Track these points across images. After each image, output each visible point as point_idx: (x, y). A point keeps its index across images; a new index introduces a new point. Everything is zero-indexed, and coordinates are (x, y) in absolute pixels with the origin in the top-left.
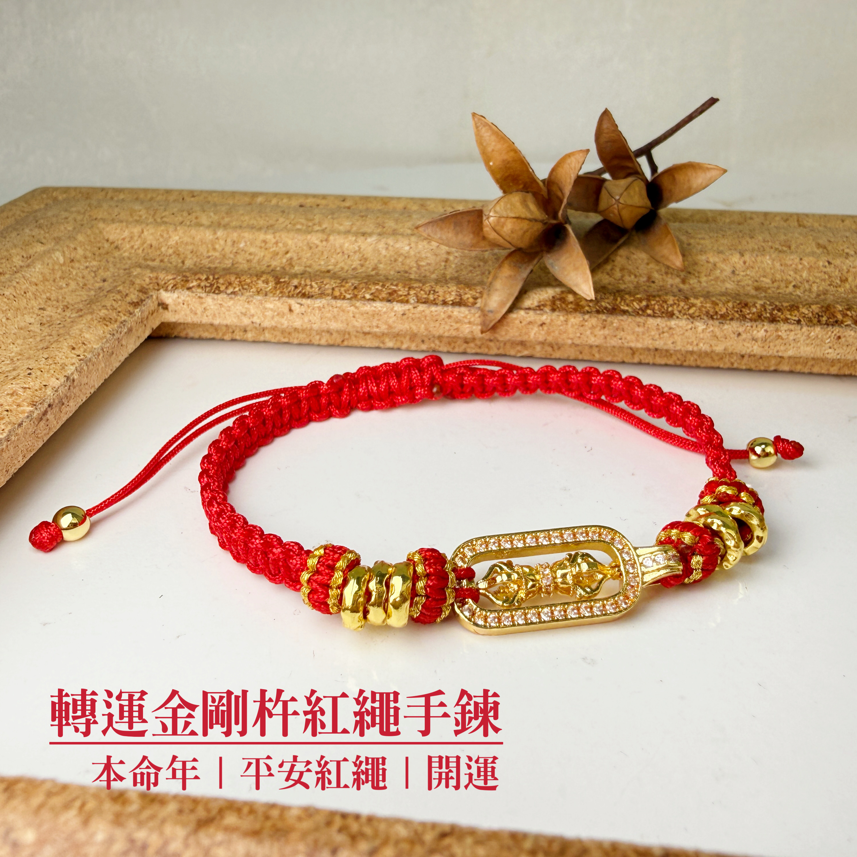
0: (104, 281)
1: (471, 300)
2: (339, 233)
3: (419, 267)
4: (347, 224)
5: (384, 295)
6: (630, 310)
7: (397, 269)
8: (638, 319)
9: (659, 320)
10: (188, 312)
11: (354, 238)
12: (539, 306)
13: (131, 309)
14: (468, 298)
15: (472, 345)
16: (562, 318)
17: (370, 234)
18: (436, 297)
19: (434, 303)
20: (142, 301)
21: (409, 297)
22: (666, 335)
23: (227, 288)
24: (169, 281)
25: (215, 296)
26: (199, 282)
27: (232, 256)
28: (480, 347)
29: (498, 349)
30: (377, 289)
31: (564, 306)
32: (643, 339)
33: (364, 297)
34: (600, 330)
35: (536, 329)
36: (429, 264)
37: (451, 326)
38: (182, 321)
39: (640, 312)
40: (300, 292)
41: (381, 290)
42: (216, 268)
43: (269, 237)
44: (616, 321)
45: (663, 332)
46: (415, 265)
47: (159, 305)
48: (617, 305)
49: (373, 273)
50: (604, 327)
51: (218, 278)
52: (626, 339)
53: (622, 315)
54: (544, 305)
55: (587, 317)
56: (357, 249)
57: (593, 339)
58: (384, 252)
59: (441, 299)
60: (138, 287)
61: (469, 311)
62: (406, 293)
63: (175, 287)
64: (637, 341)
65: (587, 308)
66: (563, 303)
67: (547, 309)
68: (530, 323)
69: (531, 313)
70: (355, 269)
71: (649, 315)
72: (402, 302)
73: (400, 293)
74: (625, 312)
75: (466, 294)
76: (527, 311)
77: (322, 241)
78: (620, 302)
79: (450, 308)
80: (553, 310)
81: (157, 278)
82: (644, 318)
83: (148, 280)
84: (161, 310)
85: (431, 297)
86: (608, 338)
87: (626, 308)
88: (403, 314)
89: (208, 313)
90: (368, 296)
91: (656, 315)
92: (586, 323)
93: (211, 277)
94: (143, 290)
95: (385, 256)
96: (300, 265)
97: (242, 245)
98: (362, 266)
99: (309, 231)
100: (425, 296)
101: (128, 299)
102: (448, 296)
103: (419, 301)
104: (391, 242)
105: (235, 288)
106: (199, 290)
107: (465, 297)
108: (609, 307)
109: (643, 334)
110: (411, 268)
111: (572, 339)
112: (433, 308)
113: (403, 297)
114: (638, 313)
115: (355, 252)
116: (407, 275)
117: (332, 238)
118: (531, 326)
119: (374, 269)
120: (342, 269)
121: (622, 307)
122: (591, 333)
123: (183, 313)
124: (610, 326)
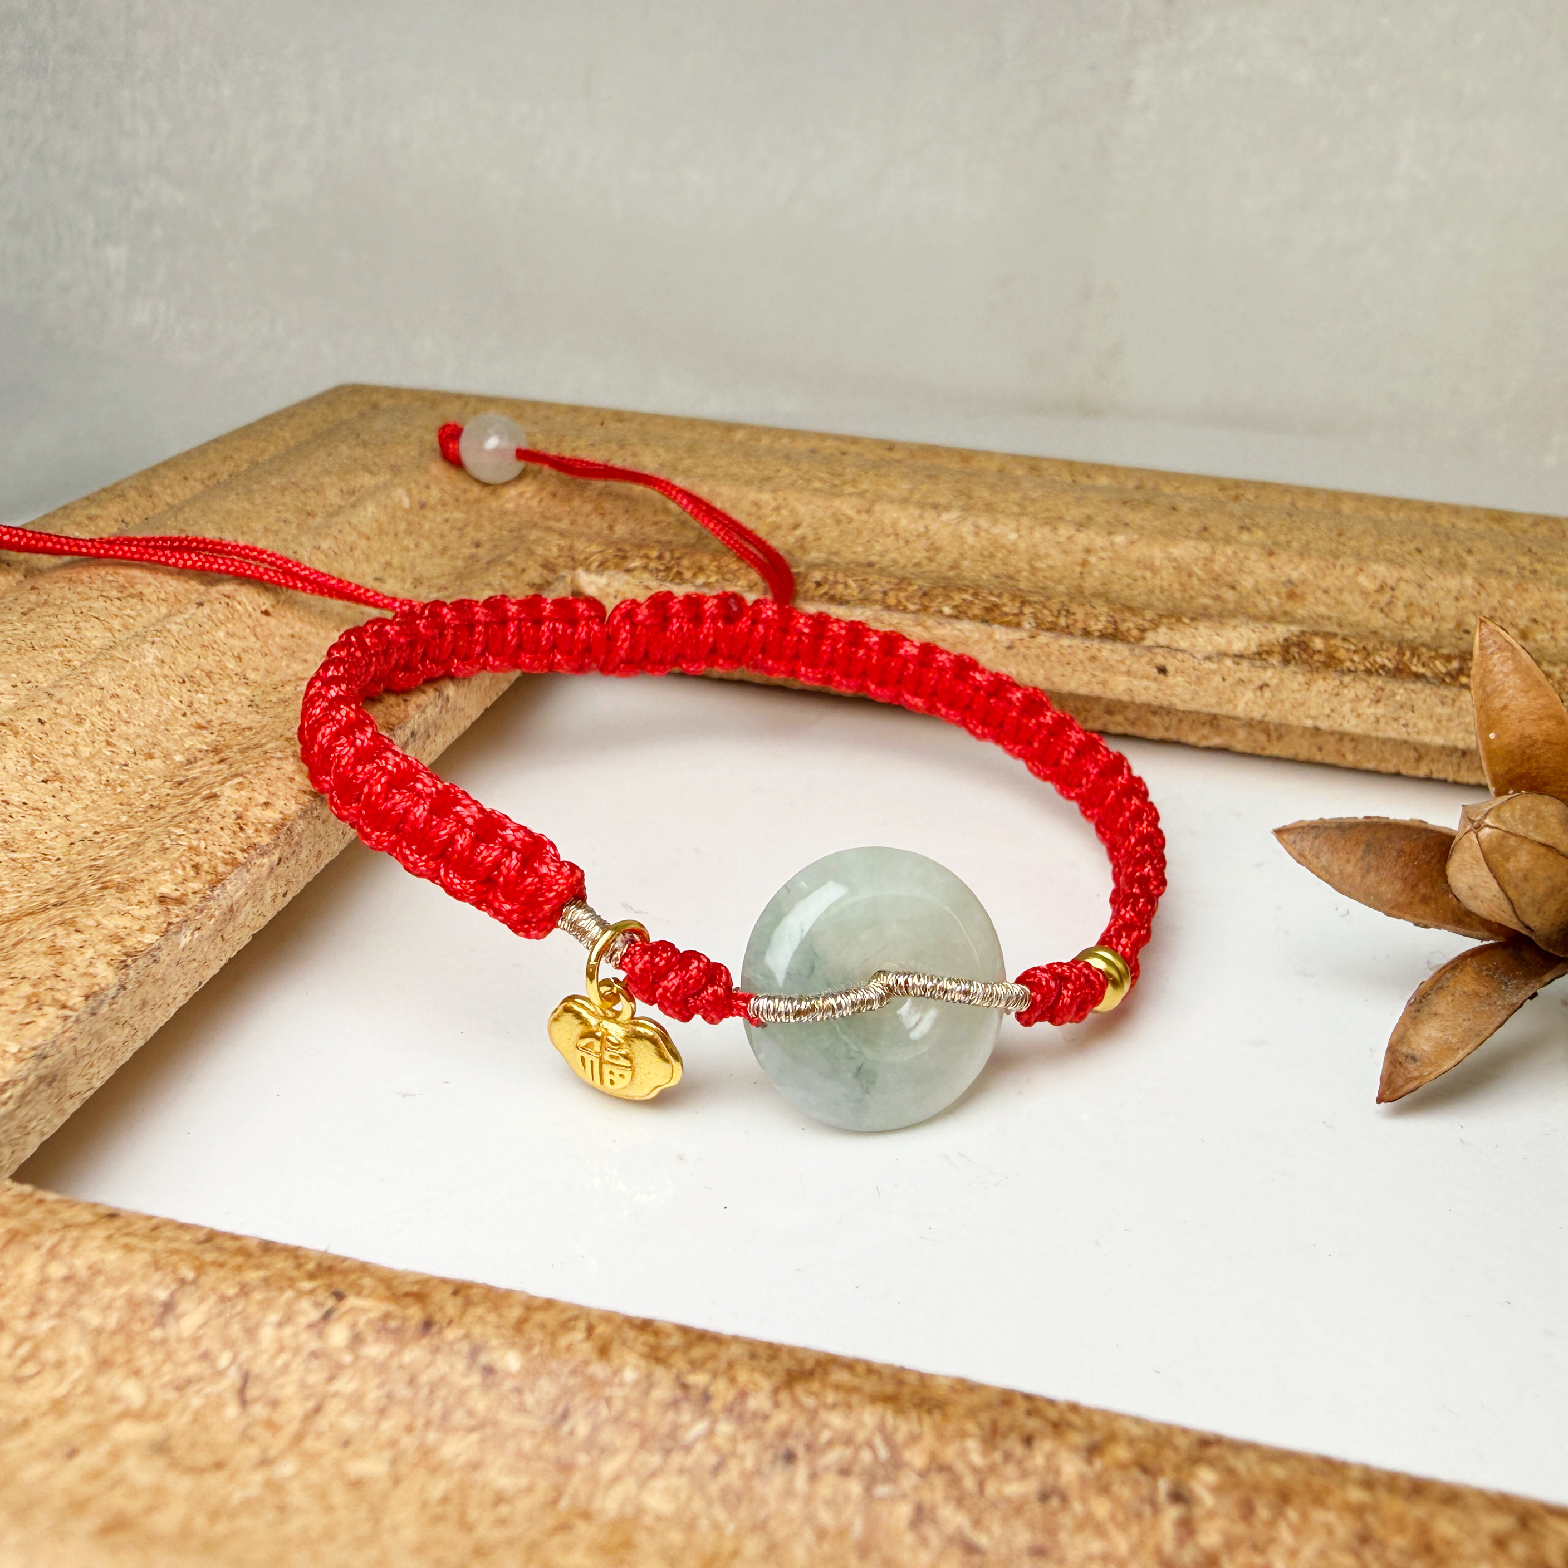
0: (478, 545)
1: (1135, 633)
2: (891, 501)
3: (1034, 570)
4: (905, 486)
5: (976, 610)
6: (1429, 674)
7: (994, 571)
8: (1444, 691)
11: (917, 512)
12: (1259, 654)
14: (1129, 630)
15: (1119, 718)
16: (1301, 678)
17: (947, 508)
18: (1070, 621)
19: (1067, 631)
20: (549, 583)
21: (1022, 618)
23: (695, 575)
24: (592, 554)
26: (645, 561)
28: (1133, 724)
29: (1167, 729)
30: (964, 600)
31: (1305, 656)
32: (1448, 729)
33: (941, 612)
34: (1369, 706)
35: (1249, 695)
36: (1051, 567)
37: (1094, 676)
39: (1448, 680)
40: (826, 593)
41: (972, 603)
42: (669, 542)
43: (766, 497)
44: (1402, 691)
46: (1026, 567)
48: (1404, 664)
49: (951, 574)
50: (1378, 701)
51: (679, 558)
52: (1415, 725)
53: (1414, 683)
54: (1269, 653)
55: (1347, 679)
56: (922, 530)
57: (1354, 721)
58: (970, 539)
59: (1080, 625)
60: (540, 560)
61: (1132, 650)
62: (1016, 611)
63: (603, 566)
64: (1437, 731)
65: (1348, 664)
66: (1305, 651)
67: (1275, 660)
68: (1241, 681)
69: (1245, 664)
70: (917, 565)
71: (1463, 686)
72: (1008, 624)
73: (1006, 609)
74: (1418, 677)
75: (1124, 621)
76: (1237, 660)
77: (859, 512)
78: (1411, 660)
79: (1096, 644)
80: (1286, 662)
81: (570, 549)
82: (1455, 690)
83: (555, 551)
85: (1062, 621)
86: (1382, 721)
87: (1421, 670)
88: (1010, 648)
90: (947, 610)
92: (1346, 691)
93: (667, 555)
94: (549, 566)
95: (972, 547)
96: (819, 550)
98: (931, 560)
99: (834, 492)
100: (1050, 619)
101: (526, 578)
102: (1092, 623)
103: (1040, 625)
104: (984, 522)
105: (709, 576)
106: (646, 576)
107: (1124, 627)
108: (1390, 665)
109: (1450, 719)
110: (1019, 572)
111: (1314, 718)
112: (1065, 641)
113: (1011, 617)
114: (1443, 681)
115: (919, 536)
116: (1011, 582)
117: (877, 508)
118: (1240, 689)
119: (952, 568)
120: (895, 562)
121: (1414, 668)
122: (1352, 711)
124: (1388, 698)
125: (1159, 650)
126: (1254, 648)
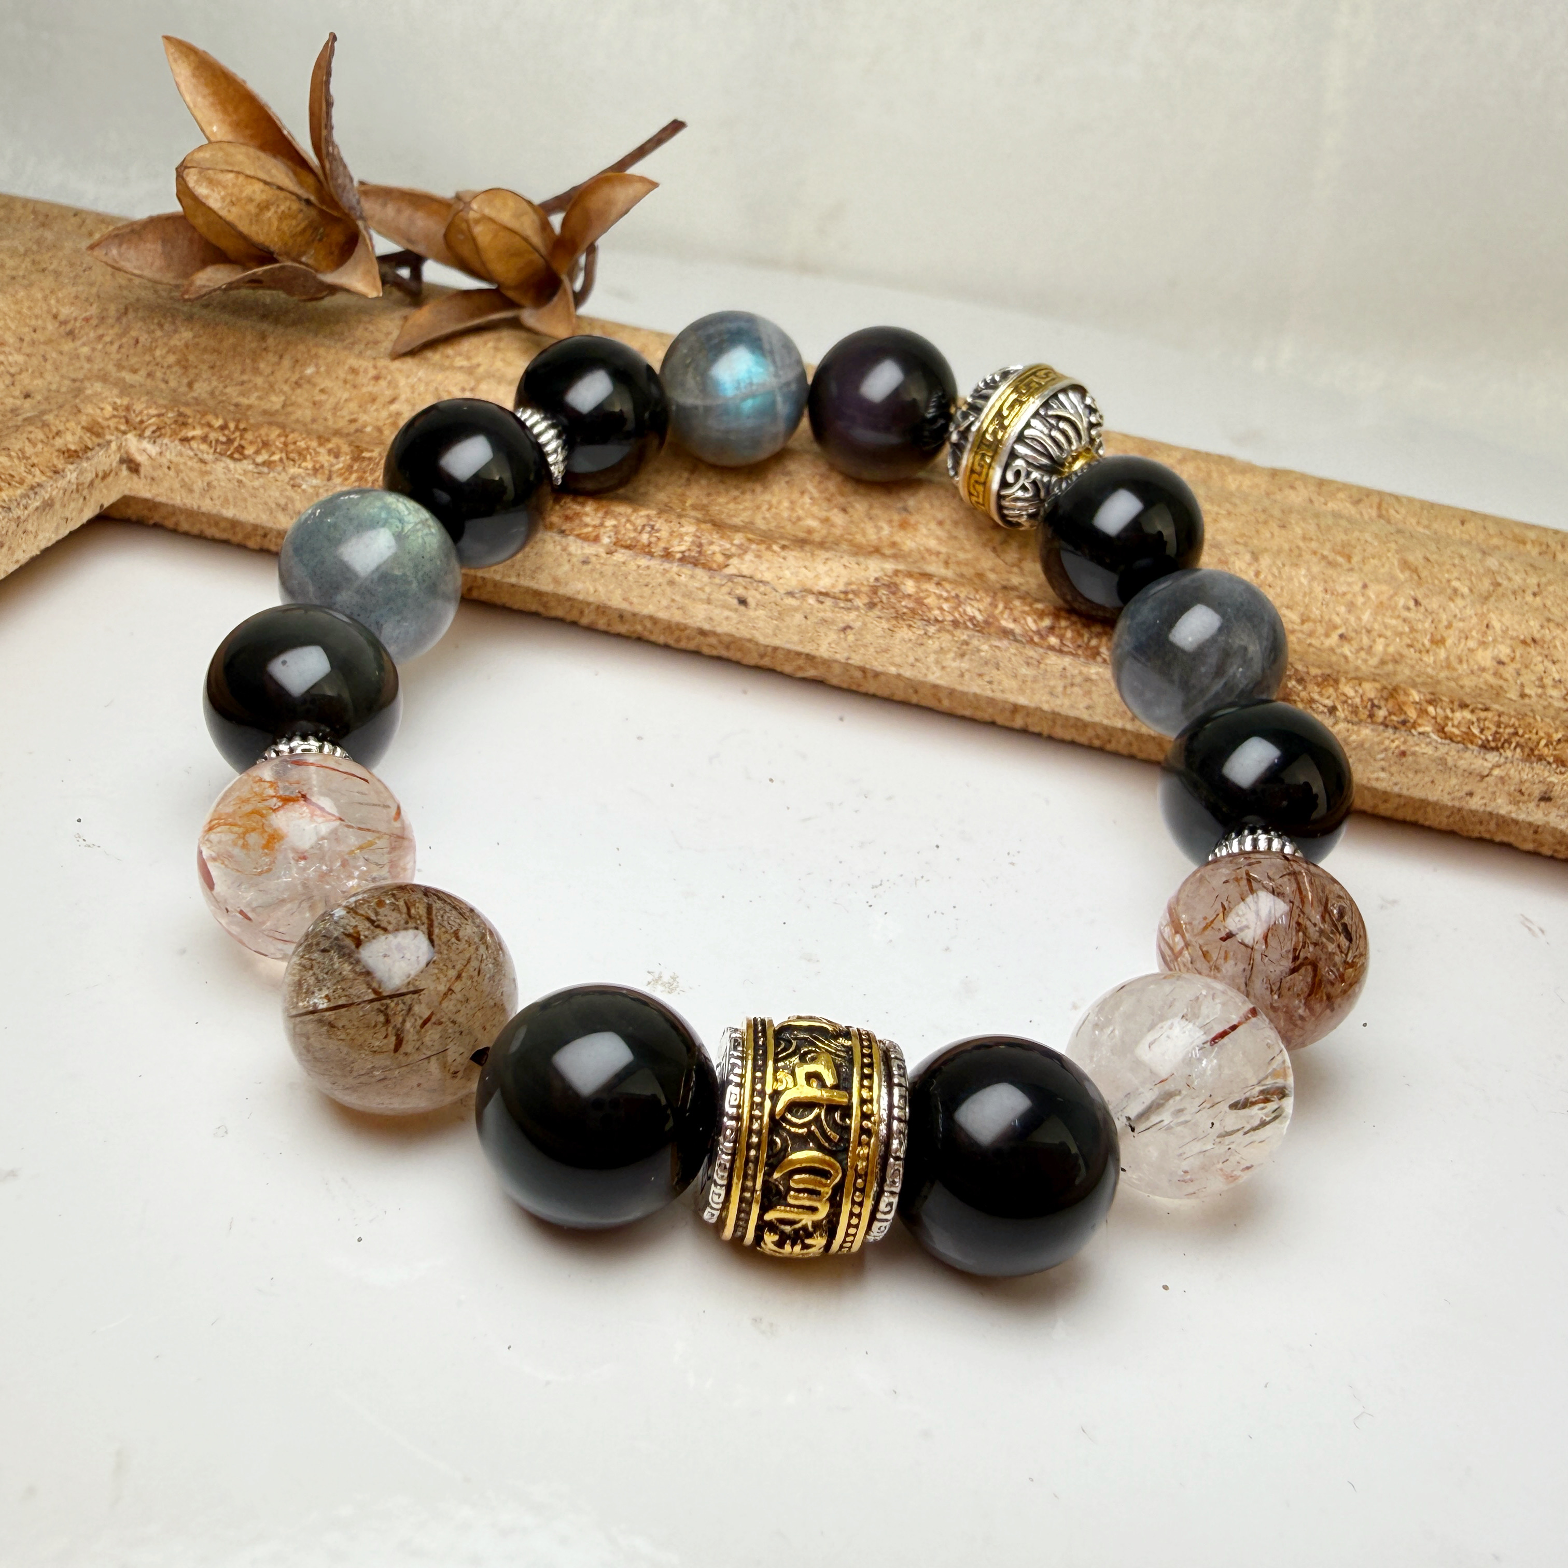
0: (27, 396)
1: (720, 558)
6: (1018, 630)
8: (1031, 652)
9: (1067, 661)
10: (177, 485)
12: (846, 593)
13: (60, 464)
14: (714, 553)
16: (885, 625)
18: (653, 539)
19: (647, 550)
20: (87, 449)
21: (602, 530)
22: (1076, 689)
23: (257, 452)
24: (150, 417)
25: (231, 464)
26: (206, 429)
27: (286, 388)
31: (893, 600)
32: (1033, 691)
34: (954, 659)
35: (833, 636)
37: (673, 600)
38: (162, 499)
39: (1036, 639)
42: (250, 407)
43: (366, 364)
44: (985, 647)
45: (1072, 685)
47: (122, 461)
48: (994, 617)
50: (963, 655)
51: (245, 430)
52: (1000, 683)
53: (1000, 639)
54: (856, 593)
55: (932, 629)
57: (938, 673)
59: (662, 545)
60: (84, 420)
61: (712, 578)
62: (597, 522)
63: (158, 433)
64: (1022, 691)
65: (937, 612)
66: (894, 593)
67: (860, 602)
68: (824, 621)
69: (829, 602)
71: (1051, 648)
72: (585, 538)
73: (586, 519)
74: (1006, 633)
75: (711, 543)
76: (821, 598)
78: (1002, 613)
79: (675, 568)
80: (872, 605)
81: (128, 408)
82: (1041, 651)
83: (109, 410)
84: (124, 472)
85: (645, 538)
86: (967, 676)
87: (1010, 625)
88: (585, 562)
89: (216, 493)
91: (1065, 649)
92: (930, 642)
93: (232, 426)
94: (94, 429)
97: (309, 371)
99: (444, 365)
100: (632, 535)
101: (59, 442)
102: (675, 542)
103: (620, 542)
105: (273, 453)
106: (204, 447)
107: (709, 550)
108: (979, 617)
109: (1035, 680)
111: (898, 666)
112: (643, 562)
113: (590, 529)
114: (1032, 639)
118: (822, 630)
121: (1004, 623)
122: (937, 662)
123: (166, 484)
124: (972, 654)
125: (740, 579)
126: (841, 587)
